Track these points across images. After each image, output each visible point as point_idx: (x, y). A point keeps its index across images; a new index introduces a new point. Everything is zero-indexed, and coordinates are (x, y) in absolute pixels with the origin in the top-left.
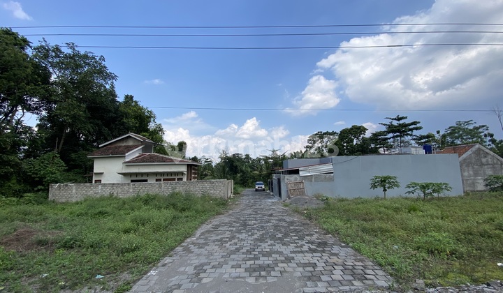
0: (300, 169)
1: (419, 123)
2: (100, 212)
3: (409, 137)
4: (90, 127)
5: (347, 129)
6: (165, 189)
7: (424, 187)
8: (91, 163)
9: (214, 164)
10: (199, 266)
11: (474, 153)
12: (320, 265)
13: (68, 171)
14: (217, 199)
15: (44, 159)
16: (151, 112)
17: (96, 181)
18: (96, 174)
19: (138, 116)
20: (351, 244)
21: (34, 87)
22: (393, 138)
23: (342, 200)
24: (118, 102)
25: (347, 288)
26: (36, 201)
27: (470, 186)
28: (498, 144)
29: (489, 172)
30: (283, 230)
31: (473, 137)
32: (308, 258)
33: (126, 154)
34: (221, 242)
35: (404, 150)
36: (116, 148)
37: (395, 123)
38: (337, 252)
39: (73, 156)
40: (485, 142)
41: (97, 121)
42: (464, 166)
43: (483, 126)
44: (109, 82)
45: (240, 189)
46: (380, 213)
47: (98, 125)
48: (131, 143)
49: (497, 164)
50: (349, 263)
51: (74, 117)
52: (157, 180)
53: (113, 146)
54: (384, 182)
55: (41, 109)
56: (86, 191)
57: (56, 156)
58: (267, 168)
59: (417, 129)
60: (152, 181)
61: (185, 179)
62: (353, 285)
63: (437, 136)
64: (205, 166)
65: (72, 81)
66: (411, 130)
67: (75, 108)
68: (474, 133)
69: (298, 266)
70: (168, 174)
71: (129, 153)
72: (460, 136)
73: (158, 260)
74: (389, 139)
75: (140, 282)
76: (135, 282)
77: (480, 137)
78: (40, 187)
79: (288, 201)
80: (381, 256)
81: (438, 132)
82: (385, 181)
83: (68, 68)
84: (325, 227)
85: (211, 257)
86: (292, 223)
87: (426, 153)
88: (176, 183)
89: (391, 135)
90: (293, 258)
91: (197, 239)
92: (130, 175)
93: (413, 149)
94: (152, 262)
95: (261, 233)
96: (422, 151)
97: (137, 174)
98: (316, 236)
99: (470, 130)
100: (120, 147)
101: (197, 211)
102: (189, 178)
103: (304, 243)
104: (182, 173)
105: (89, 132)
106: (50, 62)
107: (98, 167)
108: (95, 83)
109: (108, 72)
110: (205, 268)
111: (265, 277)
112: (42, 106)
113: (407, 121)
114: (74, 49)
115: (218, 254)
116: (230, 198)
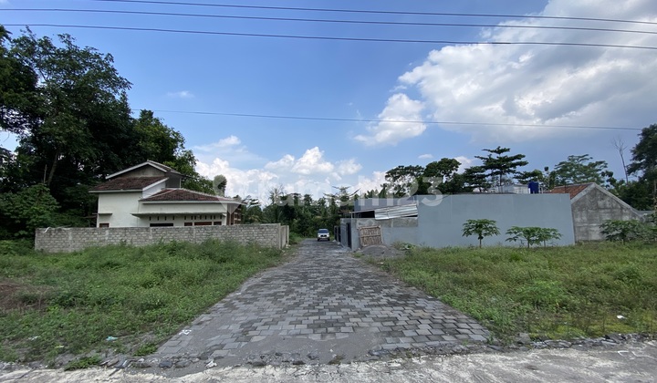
0: (376, 211)
1: (524, 156)
2: (108, 264)
3: (512, 175)
4: (92, 152)
5: (435, 163)
6: (198, 235)
7: (529, 233)
8: (94, 201)
9: (262, 207)
10: (247, 324)
11: (589, 194)
12: (403, 320)
13: (60, 211)
14: (267, 249)
15: (28, 194)
16: (177, 134)
17: (101, 225)
18: (102, 215)
19: (159, 139)
20: (439, 298)
21: (13, 94)
22: (491, 175)
23: (428, 250)
24: (131, 119)
25: (437, 343)
26: (17, 251)
27: (583, 235)
28: (618, 185)
29: (607, 217)
30: (354, 282)
31: (588, 175)
32: (387, 312)
33: (144, 189)
34: (275, 297)
35: (505, 189)
36: (129, 180)
37: (495, 156)
38: (423, 305)
39: (69, 191)
40: (602, 182)
41: (103, 145)
42: (576, 210)
43: (601, 163)
44: (120, 91)
45: (298, 239)
46: (475, 263)
47: (103, 149)
48: (150, 174)
49: (616, 208)
50: (439, 317)
51: (70, 137)
52: (186, 224)
53: (124, 178)
54: (480, 228)
55: (23, 125)
56: (88, 238)
57: (44, 190)
58: (333, 212)
59: (521, 164)
60: (179, 225)
61: (224, 223)
62: (443, 340)
63: (545, 174)
64: (251, 209)
65: (67, 89)
66: (514, 165)
67: (70, 125)
68: (590, 171)
69: (375, 321)
70: (201, 216)
71: (147, 188)
72: (573, 174)
73: (191, 318)
74: (487, 176)
75: (169, 343)
76: (161, 343)
77: (597, 176)
78: (22, 232)
79: (360, 252)
80: (477, 309)
81: (546, 169)
82: (481, 226)
83: (61, 70)
84: (407, 278)
85: (263, 314)
86: (366, 275)
87: (532, 192)
88: (213, 228)
89: (489, 172)
90: (368, 313)
91: (243, 294)
92: (149, 216)
93: (515, 188)
94: (184, 321)
95: (327, 285)
96: (527, 190)
97: (158, 216)
98: (396, 288)
99: (585, 167)
100: (135, 179)
101: (242, 263)
102: (230, 222)
103: (381, 296)
104: (221, 216)
105: (91, 158)
106: (35, 61)
107: (105, 205)
108: (100, 91)
109: (118, 76)
110: (255, 325)
111: (334, 333)
112: (25, 122)
113: (508, 154)
114: (69, 43)
115: (271, 310)
116: (284, 248)
